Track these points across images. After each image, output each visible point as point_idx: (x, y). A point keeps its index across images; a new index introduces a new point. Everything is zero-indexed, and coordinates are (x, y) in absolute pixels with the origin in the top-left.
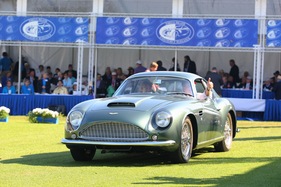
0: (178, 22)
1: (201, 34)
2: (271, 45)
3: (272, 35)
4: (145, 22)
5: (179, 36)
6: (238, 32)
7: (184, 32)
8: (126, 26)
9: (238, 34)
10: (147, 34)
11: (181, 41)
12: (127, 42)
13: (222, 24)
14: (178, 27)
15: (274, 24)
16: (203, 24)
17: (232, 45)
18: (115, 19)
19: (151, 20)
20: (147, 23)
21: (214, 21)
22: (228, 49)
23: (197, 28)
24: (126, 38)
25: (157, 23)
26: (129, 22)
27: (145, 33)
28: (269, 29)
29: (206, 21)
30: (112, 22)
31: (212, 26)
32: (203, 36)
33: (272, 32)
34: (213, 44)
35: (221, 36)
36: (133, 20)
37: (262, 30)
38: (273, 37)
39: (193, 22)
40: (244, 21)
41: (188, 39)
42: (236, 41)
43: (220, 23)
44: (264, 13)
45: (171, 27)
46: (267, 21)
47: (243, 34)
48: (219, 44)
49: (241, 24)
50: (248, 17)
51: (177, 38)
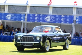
0: (51, 16)
1: (57, 19)
2: (77, 23)
3: (77, 20)
4: (41, 15)
5: (51, 20)
6: (68, 19)
7: (52, 19)
8: (36, 17)
9: (68, 20)
10: (42, 19)
11: (51, 21)
12: (36, 21)
13: (63, 17)
14: (51, 17)
15: (78, 17)
16: (58, 16)
17: (66, 23)
18: (33, 15)
19: (43, 15)
20: (42, 16)
21: (61, 16)
22: (65, 24)
23: (56, 18)
24: (36, 20)
25: (45, 16)
26: (37, 15)
27: (41, 19)
28: (77, 18)
29: (59, 16)
30: (32, 15)
31: (60, 17)
32: (58, 20)
33: (77, 19)
34: (61, 22)
35: (63, 20)
36: (38, 15)
37: (75, 19)
38: (78, 21)
39: (55, 16)
40: (70, 16)
41: (53, 21)
42: (67, 22)
43: (63, 16)
44: (75, 14)
45: (49, 17)
46: (76, 16)
47: (69, 20)
48: (62, 22)
49: (69, 17)
50: (71, 15)
51: (50, 20)
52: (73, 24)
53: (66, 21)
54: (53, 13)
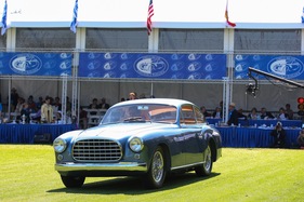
52: (226, 80)
53: (202, 73)
54: (160, 47)
